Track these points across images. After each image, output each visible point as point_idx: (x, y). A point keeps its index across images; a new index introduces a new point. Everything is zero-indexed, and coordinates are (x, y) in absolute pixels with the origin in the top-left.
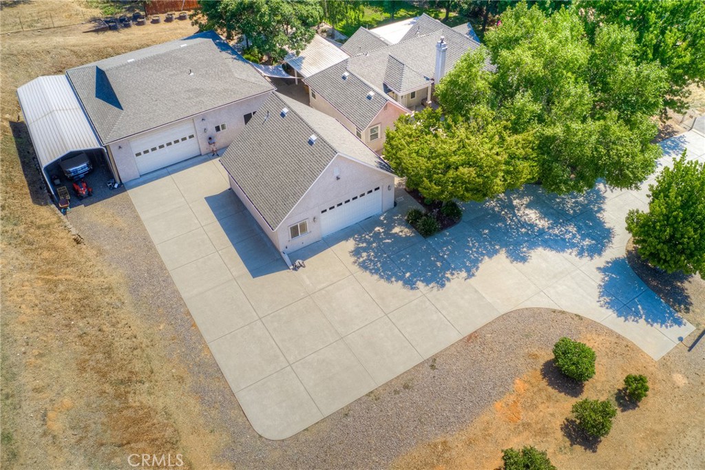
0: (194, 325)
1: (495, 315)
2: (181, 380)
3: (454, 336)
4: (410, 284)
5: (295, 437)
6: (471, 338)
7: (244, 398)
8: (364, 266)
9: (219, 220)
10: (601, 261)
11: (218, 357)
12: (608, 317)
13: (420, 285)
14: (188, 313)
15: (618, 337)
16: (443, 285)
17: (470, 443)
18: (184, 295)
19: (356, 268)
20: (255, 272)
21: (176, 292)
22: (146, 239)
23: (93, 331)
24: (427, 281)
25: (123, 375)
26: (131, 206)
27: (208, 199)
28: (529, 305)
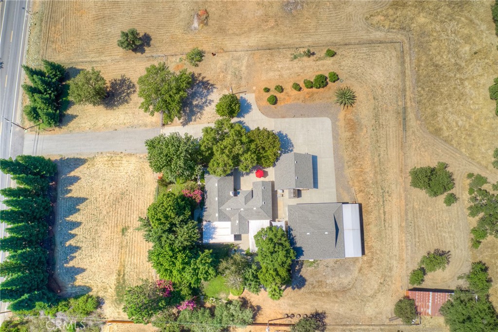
0: (334, 150)
1: (275, 119)
2: (340, 139)
3: (287, 120)
4: (286, 136)
5: (325, 117)
6: (283, 117)
7: (330, 129)
8: (293, 146)
9: (317, 168)
10: (242, 119)
11: (332, 140)
12: (254, 107)
13: (284, 134)
14: (334, 154)
15: (256, 102)
16: (280, 132)
17: (299, 99)
18: (333, 159)
19: (294, 146)
20: (317, 156)
21: (335, 161)
22: (336, 182)
23: (355, 152)
24: (282, 134)
25: (351, 140)
26: (337, 199)
27: (317, 188)
28: (267, 118)
